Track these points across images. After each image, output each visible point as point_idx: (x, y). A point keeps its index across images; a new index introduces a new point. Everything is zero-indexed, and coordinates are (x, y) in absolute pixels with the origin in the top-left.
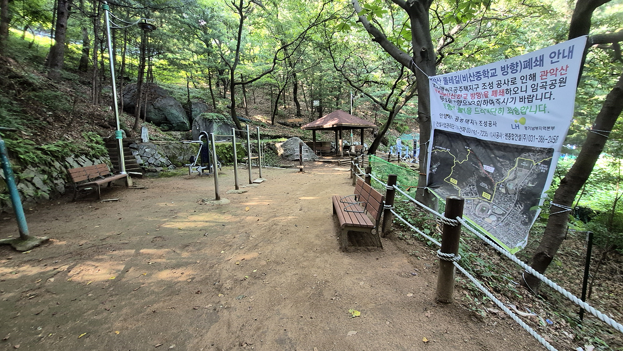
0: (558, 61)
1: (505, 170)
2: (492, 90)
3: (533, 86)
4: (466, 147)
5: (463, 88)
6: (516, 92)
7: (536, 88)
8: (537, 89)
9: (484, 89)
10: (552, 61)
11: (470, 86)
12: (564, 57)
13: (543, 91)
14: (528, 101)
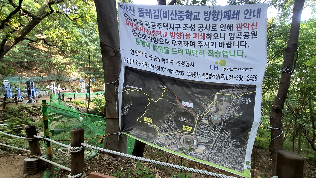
0: (250, 18)
1: (205, 104)
2: (194, 32)
3: (231, 35)
4: (160, 86)
5: (162, 25)
6: (216, 37)
7: (233, 36)
8: (234, 38)
9: (186, 30)
10: (245, 17)
11: (171, 24)
12: (254, 16)
13: (239, 39)
14: (227, 46)
